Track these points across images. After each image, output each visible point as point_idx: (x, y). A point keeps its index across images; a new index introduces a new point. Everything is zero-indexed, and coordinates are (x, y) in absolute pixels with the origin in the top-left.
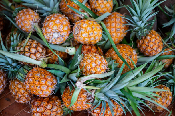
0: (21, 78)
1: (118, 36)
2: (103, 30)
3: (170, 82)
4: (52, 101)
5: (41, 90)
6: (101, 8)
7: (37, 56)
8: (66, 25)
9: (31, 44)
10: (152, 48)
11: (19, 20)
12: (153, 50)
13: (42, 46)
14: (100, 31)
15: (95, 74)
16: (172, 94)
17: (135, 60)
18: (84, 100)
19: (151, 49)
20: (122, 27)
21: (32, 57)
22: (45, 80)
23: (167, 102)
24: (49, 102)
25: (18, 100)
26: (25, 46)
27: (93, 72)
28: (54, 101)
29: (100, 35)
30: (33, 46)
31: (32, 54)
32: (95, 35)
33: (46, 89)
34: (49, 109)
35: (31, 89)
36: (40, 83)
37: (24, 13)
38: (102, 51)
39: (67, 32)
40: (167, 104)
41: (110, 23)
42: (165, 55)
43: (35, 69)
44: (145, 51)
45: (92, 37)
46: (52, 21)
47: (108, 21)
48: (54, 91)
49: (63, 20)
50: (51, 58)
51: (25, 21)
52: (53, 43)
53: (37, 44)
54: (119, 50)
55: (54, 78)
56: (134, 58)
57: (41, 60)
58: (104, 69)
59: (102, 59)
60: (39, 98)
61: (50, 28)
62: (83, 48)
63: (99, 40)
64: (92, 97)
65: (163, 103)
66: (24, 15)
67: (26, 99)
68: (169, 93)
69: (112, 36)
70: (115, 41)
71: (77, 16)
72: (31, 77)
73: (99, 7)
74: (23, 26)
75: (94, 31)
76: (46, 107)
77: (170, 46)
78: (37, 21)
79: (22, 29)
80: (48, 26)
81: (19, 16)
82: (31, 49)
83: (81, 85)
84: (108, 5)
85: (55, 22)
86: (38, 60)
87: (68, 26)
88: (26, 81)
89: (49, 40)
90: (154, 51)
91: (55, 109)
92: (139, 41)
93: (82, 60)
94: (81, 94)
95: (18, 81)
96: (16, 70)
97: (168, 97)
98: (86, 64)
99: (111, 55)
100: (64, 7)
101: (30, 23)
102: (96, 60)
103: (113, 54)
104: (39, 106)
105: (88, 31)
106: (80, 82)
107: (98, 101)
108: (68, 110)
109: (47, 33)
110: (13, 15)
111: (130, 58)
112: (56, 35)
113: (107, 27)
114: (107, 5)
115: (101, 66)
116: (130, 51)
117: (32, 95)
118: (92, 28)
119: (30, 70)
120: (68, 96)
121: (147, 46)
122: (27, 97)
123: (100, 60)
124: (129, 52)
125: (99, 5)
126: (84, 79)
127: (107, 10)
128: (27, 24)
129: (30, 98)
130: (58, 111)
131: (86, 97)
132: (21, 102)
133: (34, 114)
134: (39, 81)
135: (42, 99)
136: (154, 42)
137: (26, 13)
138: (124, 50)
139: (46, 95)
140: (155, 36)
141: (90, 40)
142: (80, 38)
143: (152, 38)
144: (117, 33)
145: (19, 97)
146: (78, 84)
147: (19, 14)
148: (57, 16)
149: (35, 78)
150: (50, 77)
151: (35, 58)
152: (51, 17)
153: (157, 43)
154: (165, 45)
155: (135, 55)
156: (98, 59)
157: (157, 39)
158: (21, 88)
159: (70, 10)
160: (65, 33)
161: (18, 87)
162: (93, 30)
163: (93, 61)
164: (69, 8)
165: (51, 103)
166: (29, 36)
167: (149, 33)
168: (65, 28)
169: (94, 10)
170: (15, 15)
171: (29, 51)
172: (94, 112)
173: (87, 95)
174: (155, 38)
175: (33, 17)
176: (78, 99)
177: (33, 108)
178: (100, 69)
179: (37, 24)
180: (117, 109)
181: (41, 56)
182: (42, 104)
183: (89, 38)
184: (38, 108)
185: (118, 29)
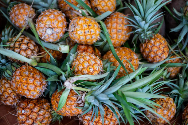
0: (8, 76)
1: (119, 38)
2: (101, 30)
3: (174, 93)
4: (40, 103)
5: (28, 90)
6: (102, 6)
7: (27, 53)
8: (61, 21)
9: (22, 40)
10: (156, 53)
11: (13, 15)
12: (157, 55)
13: (34, 44)
14: (98, 30)
15: (87, 75)
16: (175, 106)
17: (135, 65)
18: (73, 104)
19: (154, 54)
20: (123, 29)
21: (22, 54)
22: (34, 79)
23: (169, 114)
24: (36, 104)
25: (5, 101)
26: (16, 42)
27: (85, 73)
28: (42, 104)
29: (97, 34)
30: (24, 42)
31: (22, 50)
32: (92, 33)
33: (33, 89)
34: (35, 112)
35: (18, 88)
36: (27, 82)
37: (18, 7)
38: (100, 53)
39: (61, 29)
40: (168, 116)
41: (111, 23)
42: (171, 63)
43: (24, 67)
44: (148, 56)
45: (88, 36)
46: (46, 16)
47: (109, 21)
48: (44, 93)
49: (58, 16)
50: (43, 57)
51: (19, 16)
52: (45, 40)
53: (29, 40)
54: (118, 52)
55: (44, 78)
56: (134, 62)
57: (32, 58)
58: (97, 69)
59: (97, 59)
60: (26, 100)
61: (43, 23)
62: (78, 48)
63: (96, 40)
64: (82, 101)
65: (164, 114)
66: (18, 9)
67: (13, 101)
68: (172, 104)
69: (112, 37)
70: (115, 44)
71: (75, 14)
72: (19, 75)
73: (100, 5)
74: (16, 21)
75: (91, 29)
76: (32, 109)
77: (177, 54)
78: (32, 16)
79: (15, 25)
80: (41, 20)
81: (13, 10)
82: (22, 44)
83: (69, 85)
84: (110, 3)
85: (49, 17)
86: (28, 58)
87: (63, 22)
88: (13, 79)
89: (41, 36)
90: (158, 57)
91: (42, 113)
92: (142, 45)
93: (75, 59)
94: (71, 97)
95: (6, 80)
96: (5, 68)
97: (171, 108)
98: (78, 63)
99: (109, 57)
100: (62, 3)
101: (24, 18)
102: (89, 60)
103: (110, 56)
104: (25, 108)
105: (83, 28)
106: (69, 81)
107: (88, 106)
108: (58, 116)
109: (40, 29)
110: (7, 10)
111: (130, 61)
112: (49, 32)
113: (108, 27)
114: (108, 3)
115: (94, 66)
116: (131, 55)
117: (20, 97)
118: (88, 26)
119: (19, 67)
120: (56, 99)
121: (150, 50)
122: (14, 98)
123: (94, 60)
124: (129, 55)
125: (100, 2)
126: (73, 79)
127: (108, 9)
128: (21, 19)
129: (18, 99)
130: (45, 115)
131: (76, 100)
132: (8, 103)
133: (19, 116)
134: (27, 80)
135: (29, 100)
136: (158, 47)
137: (21, 7)
138: (124, 52)
139: (33, 96)
140: (160, 40)
141: (86, 38)
142: (74, 35)
143: (156, 42)
144: (118, 35)
145: (6, 97)
146: (67, 84)
147: (13, 8)
148: (52, 11)
149: (22, 76)
150: (40, 76)
151: (25, 55)
152: (46, 12)
153: (162, 48)
154: (172, 52)
155: (136, 59)
156: (92, 59)
157: (162, 44)
158: (8, 87)
159: (68, 7)
160: (59, 30)
161: (5, 86)
162: (89, 28)
163: (86, 60)
164: (67, 4)
165: (39, 105)
166: (21, 32)
167: (154, 37)
168: (59, 23)
169: (95, 9)
170: (9, 9)
171: (19, 47)
172: (85, 119)
173: (78, 98)
174: (160, 43)
175: (28, 12)
176: (67, 101)
177: (18, 110)
178: (93, 70)
179: (31, 19)
180: (112, 117)
181: (32, 54)
182: (28, 106)
183: (84, 36)
184: (24, 109)
185: (120, 31)
